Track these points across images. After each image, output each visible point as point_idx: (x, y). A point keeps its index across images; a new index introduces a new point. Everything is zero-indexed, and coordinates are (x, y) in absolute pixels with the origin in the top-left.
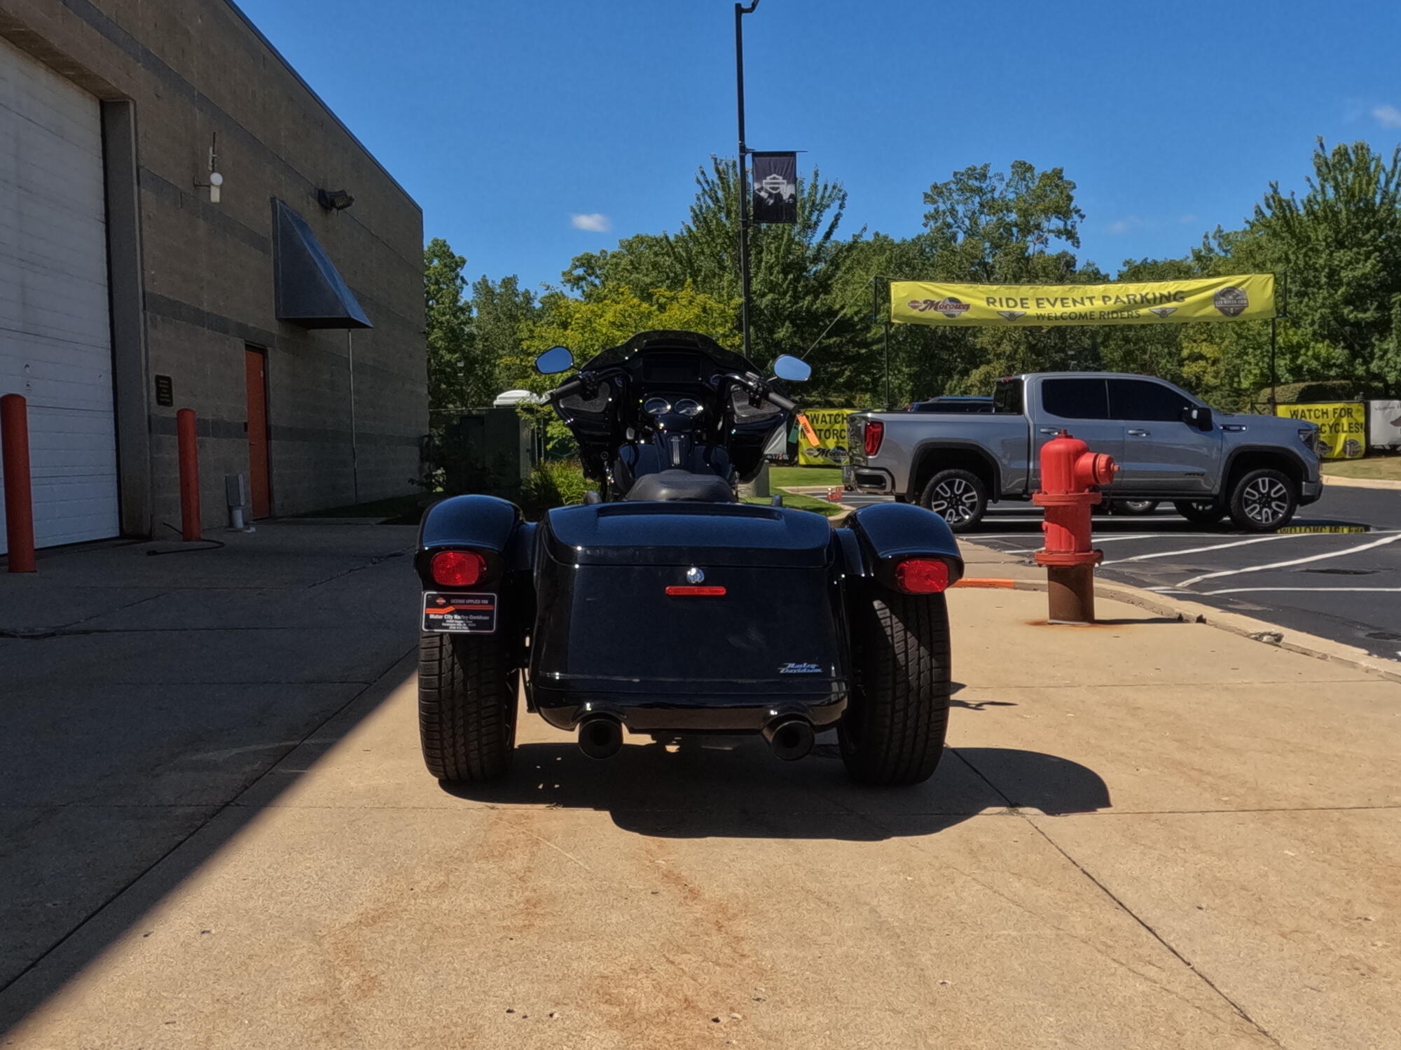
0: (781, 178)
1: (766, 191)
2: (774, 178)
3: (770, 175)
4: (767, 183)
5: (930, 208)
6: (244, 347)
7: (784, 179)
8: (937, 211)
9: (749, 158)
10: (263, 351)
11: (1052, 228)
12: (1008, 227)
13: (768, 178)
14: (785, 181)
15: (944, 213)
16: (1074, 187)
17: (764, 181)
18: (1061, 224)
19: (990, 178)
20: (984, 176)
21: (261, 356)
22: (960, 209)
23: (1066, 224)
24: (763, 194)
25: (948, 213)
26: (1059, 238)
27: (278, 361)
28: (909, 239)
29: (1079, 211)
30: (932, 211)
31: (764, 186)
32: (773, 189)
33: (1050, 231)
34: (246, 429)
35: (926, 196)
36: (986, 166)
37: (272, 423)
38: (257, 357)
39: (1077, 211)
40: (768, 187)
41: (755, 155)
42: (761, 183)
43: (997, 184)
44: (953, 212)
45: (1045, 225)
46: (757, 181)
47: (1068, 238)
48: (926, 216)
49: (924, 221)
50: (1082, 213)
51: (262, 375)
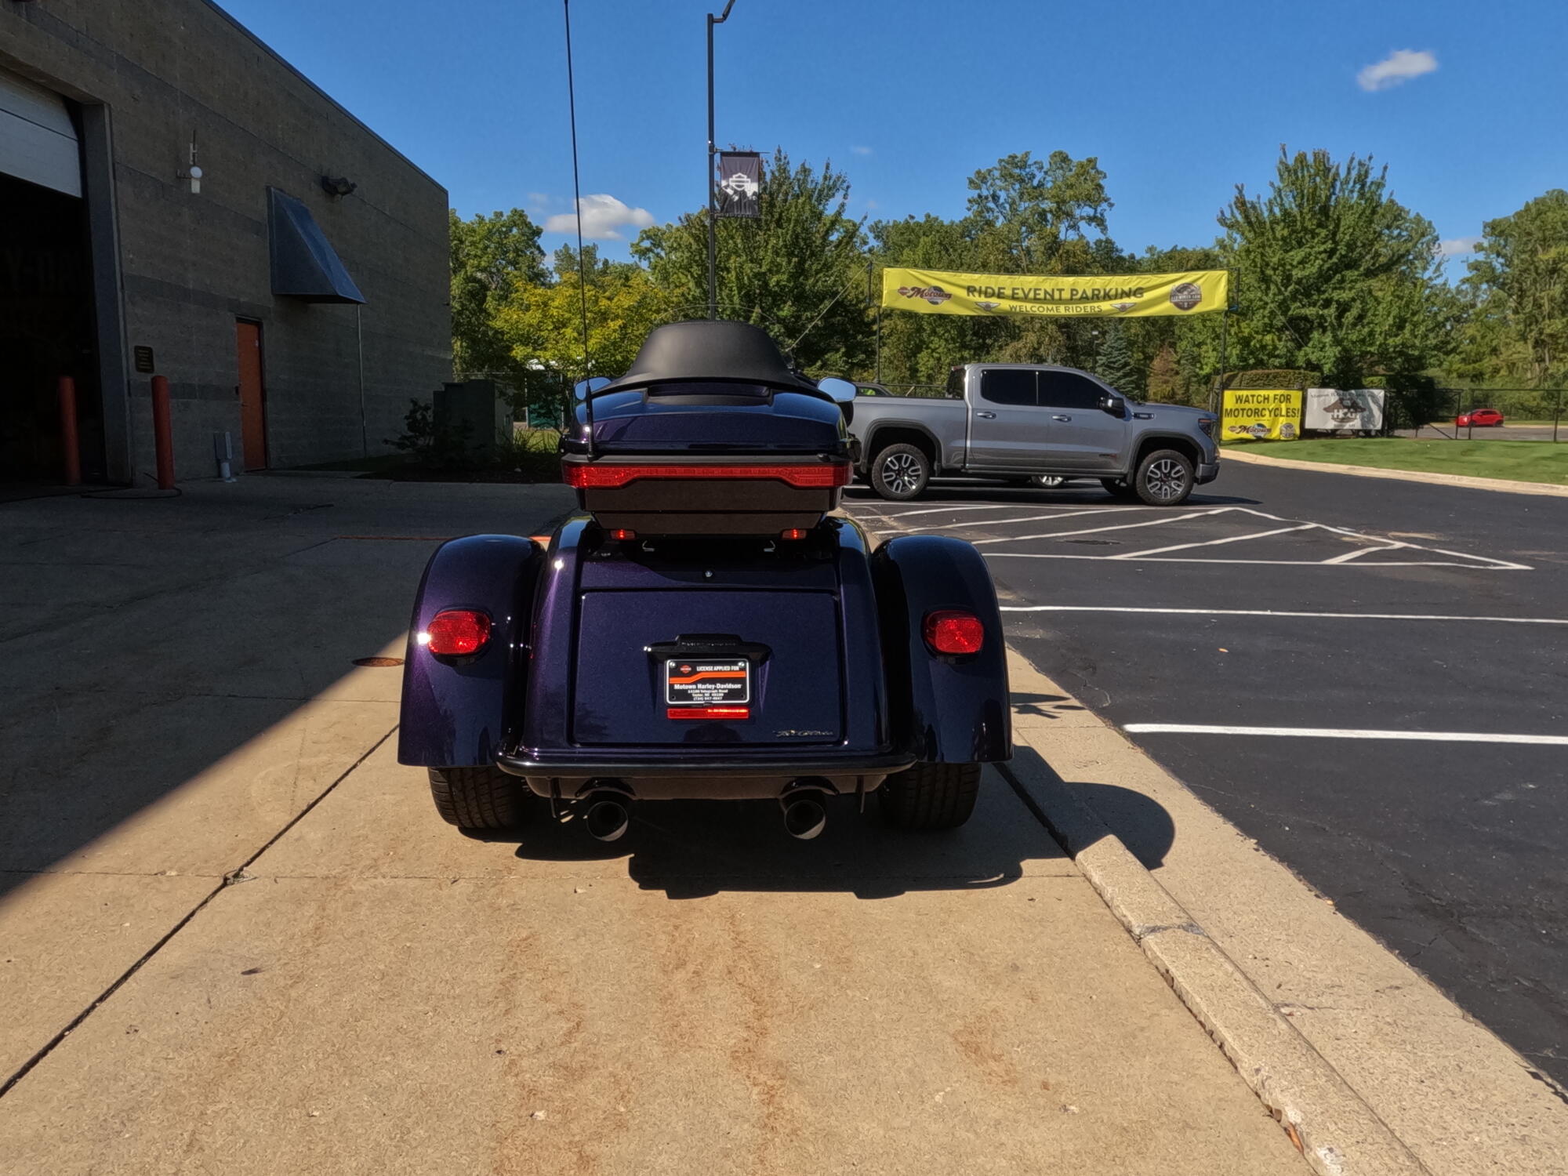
0: (745, 176)
1: (732, 189)
2: (740, 177)
3: (736, 173)
4: (733, 181)
5: (974, 193)
6: (235, 321)
7: (748, 177)
8: (980, 196)
9: (717, 157)
10: (259, 325)
11: (1084, 214)
12: (1043, 215)
13: (734, 176)
14: (749, 180)
15: (986, 198)
16: (1105, 177)
17: (731, 179)
18: (1091, 212)
19: (1030, 166)
20: (1024, 165)
21: (256, 329)
22: (1003, 195)
23: (1096, 210)
24: (730, 192)
25: (990, 199)
26: (1090, 225)
27: (274, 334)
28: (957, 221)
29: (1109, 199)
30: (976, 196)
31: (731, 184)
32: (739, 186)
33: (1082, 218)
34: (237, 392)
35: (971, 182)
36: (1027, 154)
37: (267, 386)
38: (253, 328)
39: (1106, 200)
40: (733, 185)
41: (723, 154)
42: (728, 181)
43: (1036, 172)
44: (995, 198)
45: (1077, 212)
46: (724, 179)
47: (1098, 225)
48: (970, 201)
49: (969, 205)
50: (1112, 201)
51: (257, 345)
